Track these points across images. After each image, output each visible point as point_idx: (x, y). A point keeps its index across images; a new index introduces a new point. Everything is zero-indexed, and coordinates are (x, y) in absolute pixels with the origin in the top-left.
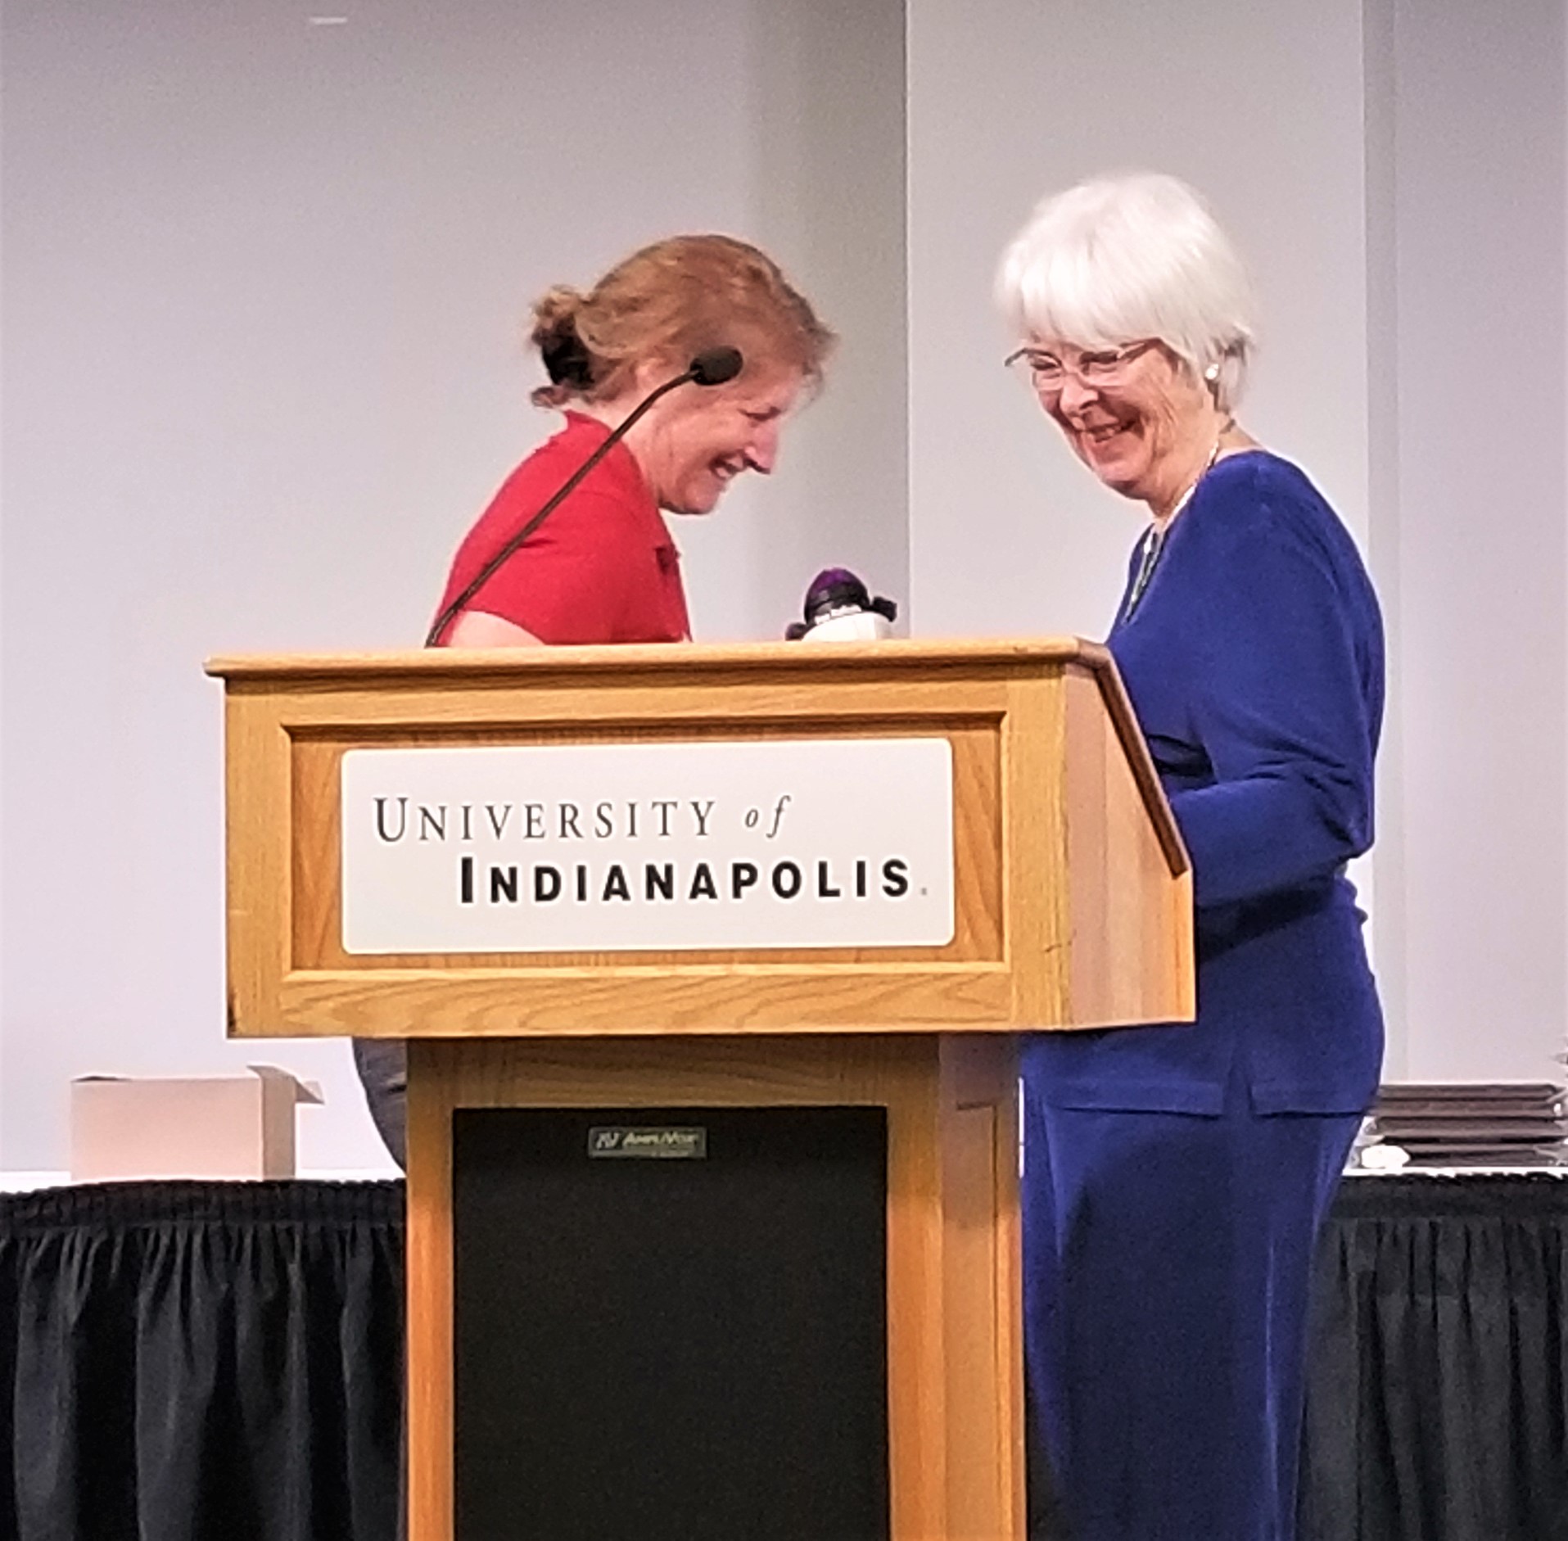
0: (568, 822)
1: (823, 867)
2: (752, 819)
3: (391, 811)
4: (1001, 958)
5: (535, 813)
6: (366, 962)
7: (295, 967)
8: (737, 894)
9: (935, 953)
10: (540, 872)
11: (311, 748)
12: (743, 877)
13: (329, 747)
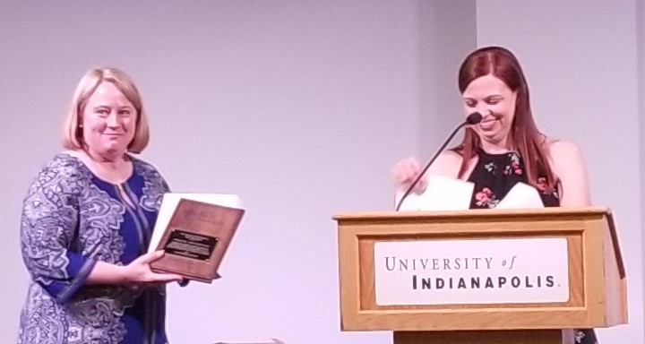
0: (446, 265)
1: (527, 278)
2: (504, 263)
3: (390, 261)
4: (584, 306)
5: (436, 262)
6: (383, 308)
7: (362, 309)
8: (500, 286)
9: (563, 304)
10: (438, 280)
11: (364, 242)
12: (502, 281)
13: (370, 242)
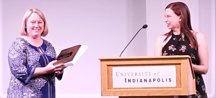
0: (136, 74)
1: (162, 79)
2: (155, 74)
3: (118, 73)
4: (181, 88)
5: (133, 74)
6: (115, 89)
7: (108, 89)
9: (174, 88)
10: (133, 80)
11: (109, 67)
12: (154, 80)
13: (111, 67)
